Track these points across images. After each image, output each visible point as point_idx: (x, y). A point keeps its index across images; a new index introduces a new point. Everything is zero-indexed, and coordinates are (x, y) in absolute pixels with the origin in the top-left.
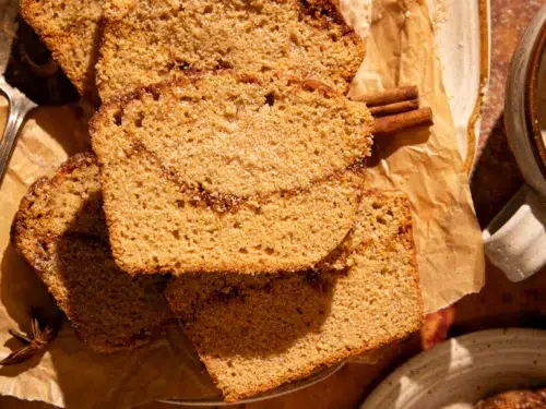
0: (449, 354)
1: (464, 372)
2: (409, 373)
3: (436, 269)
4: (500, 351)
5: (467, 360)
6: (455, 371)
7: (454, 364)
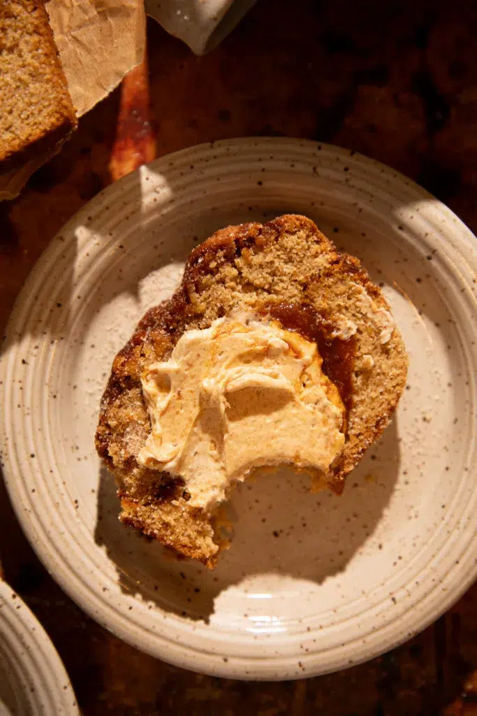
0: (139, 185)
1: (165, 211)
2: (86, 220)
3: (89, 51)
4: (208, 172)
5: (165, 193)
6: (152, 211)
7: (147, 201)
